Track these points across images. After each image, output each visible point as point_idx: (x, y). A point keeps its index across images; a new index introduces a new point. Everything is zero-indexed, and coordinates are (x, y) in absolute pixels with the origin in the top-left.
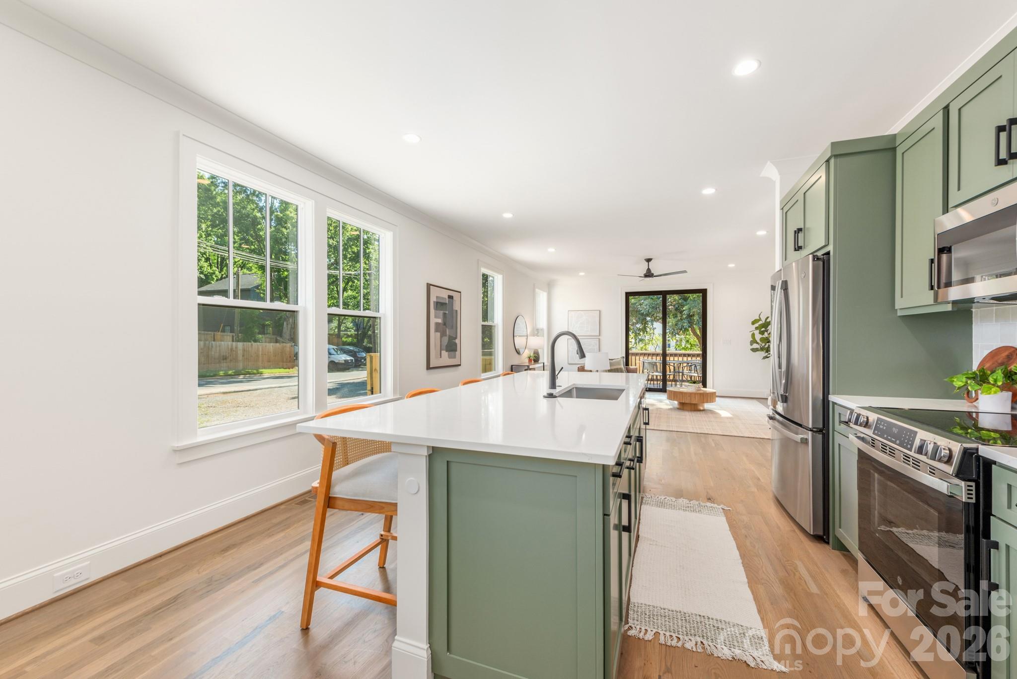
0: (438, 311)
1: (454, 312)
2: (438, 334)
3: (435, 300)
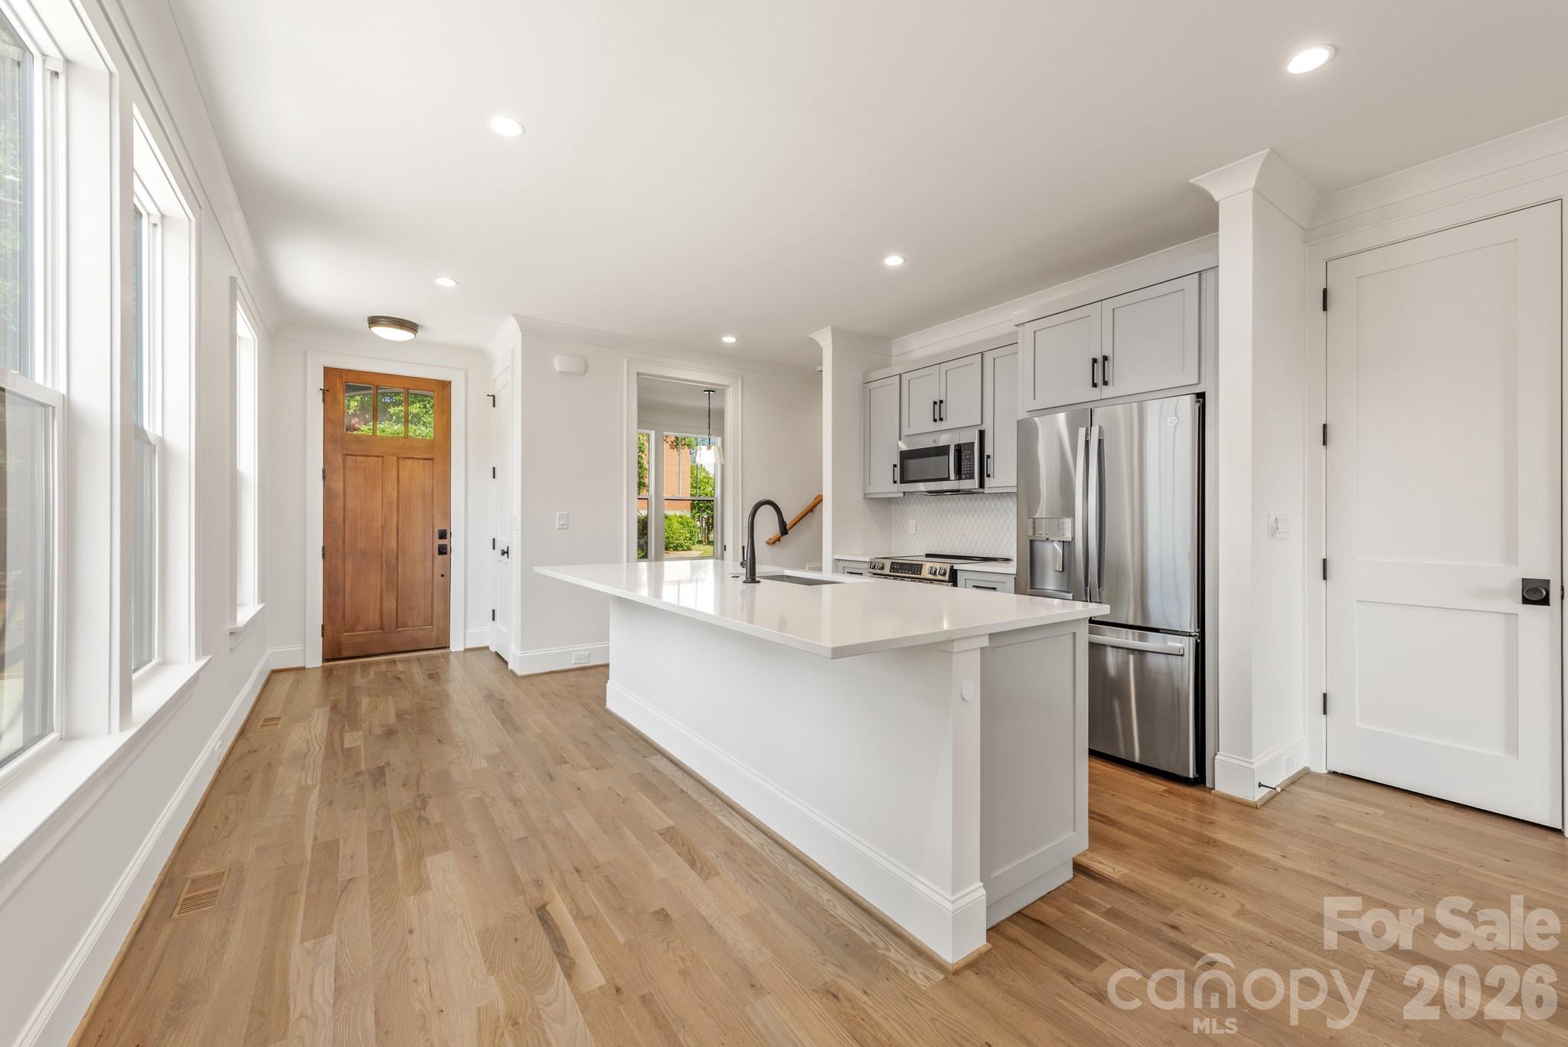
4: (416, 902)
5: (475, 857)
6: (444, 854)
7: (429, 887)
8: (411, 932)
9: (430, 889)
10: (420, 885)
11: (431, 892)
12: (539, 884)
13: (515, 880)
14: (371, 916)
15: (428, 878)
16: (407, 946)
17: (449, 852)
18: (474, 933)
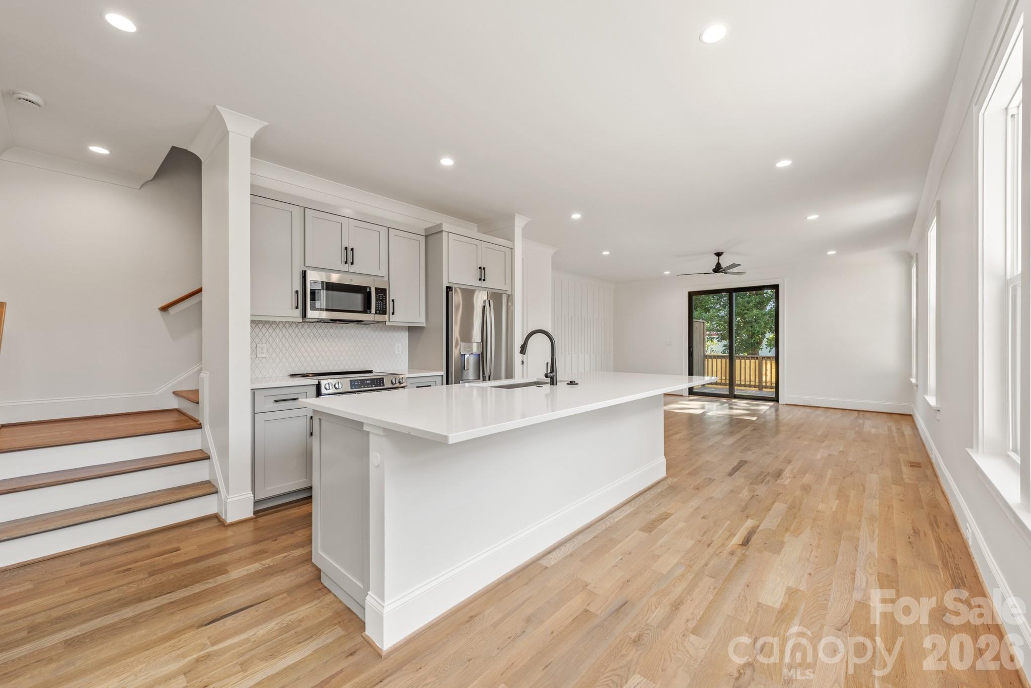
4: (801, 585)
5: (748, 586)
6: (764, 603)
7: (789, 589)
8: (810, 574)
9: (788, 587)
10: (793, 593)
11: (789, 585)
12: (732, 553)
13: (741, 561)
14: (830, 595)
15: (785, 594)
16: (815, 570)
17: (760, 601)
18: (781, 555)
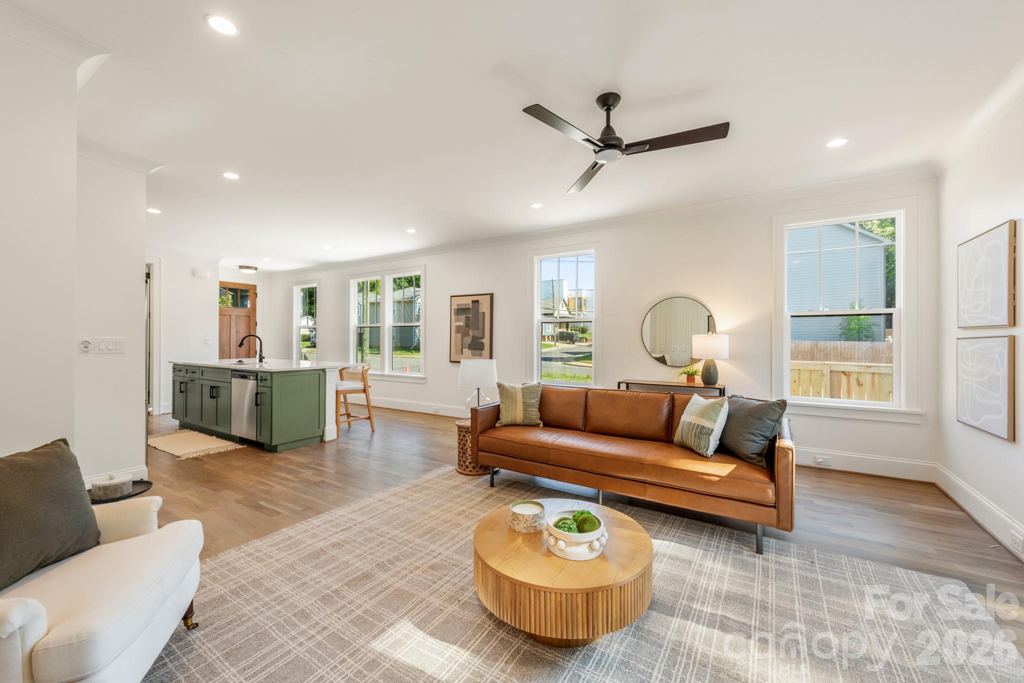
0: (459, 316)
1: (481, 316)
2: (460, 335)
3: (456, 307)
